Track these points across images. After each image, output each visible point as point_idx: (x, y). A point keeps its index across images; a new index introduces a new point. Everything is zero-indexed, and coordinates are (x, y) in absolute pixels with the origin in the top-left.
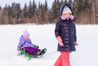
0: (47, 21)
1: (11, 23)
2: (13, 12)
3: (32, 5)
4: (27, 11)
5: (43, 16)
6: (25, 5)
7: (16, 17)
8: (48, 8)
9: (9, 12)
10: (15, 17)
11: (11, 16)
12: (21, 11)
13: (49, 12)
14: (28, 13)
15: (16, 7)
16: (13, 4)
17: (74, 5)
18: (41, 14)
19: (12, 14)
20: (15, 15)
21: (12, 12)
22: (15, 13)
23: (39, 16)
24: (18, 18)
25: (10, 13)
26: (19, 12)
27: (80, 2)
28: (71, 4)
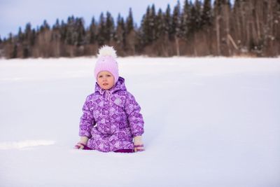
0: (132, 50)
1: (65, 54)
2: (70, 35)
3: (105, 20)
4: (96, 32)
5: (124, 41)
6: (93, 20)
7: (76, 43)
8: (134, 25)
9: (62, 35)
10: (73, 45)
11: (66, 41)
12: (84, 33)
13: (136, 33)
14: (97, 36)
15: (76, 24)
16: (69, 19)
17: (182, 21)
18: (122, 38)
19: (67, 38)
20: (73, 40)
21: (67, 35)
22: (73, 36)
23: (118, 42)
24: (79, 45)
25: (63, 37)
26: (80, 34)
27: (193, 15)
28: (178, 18)
